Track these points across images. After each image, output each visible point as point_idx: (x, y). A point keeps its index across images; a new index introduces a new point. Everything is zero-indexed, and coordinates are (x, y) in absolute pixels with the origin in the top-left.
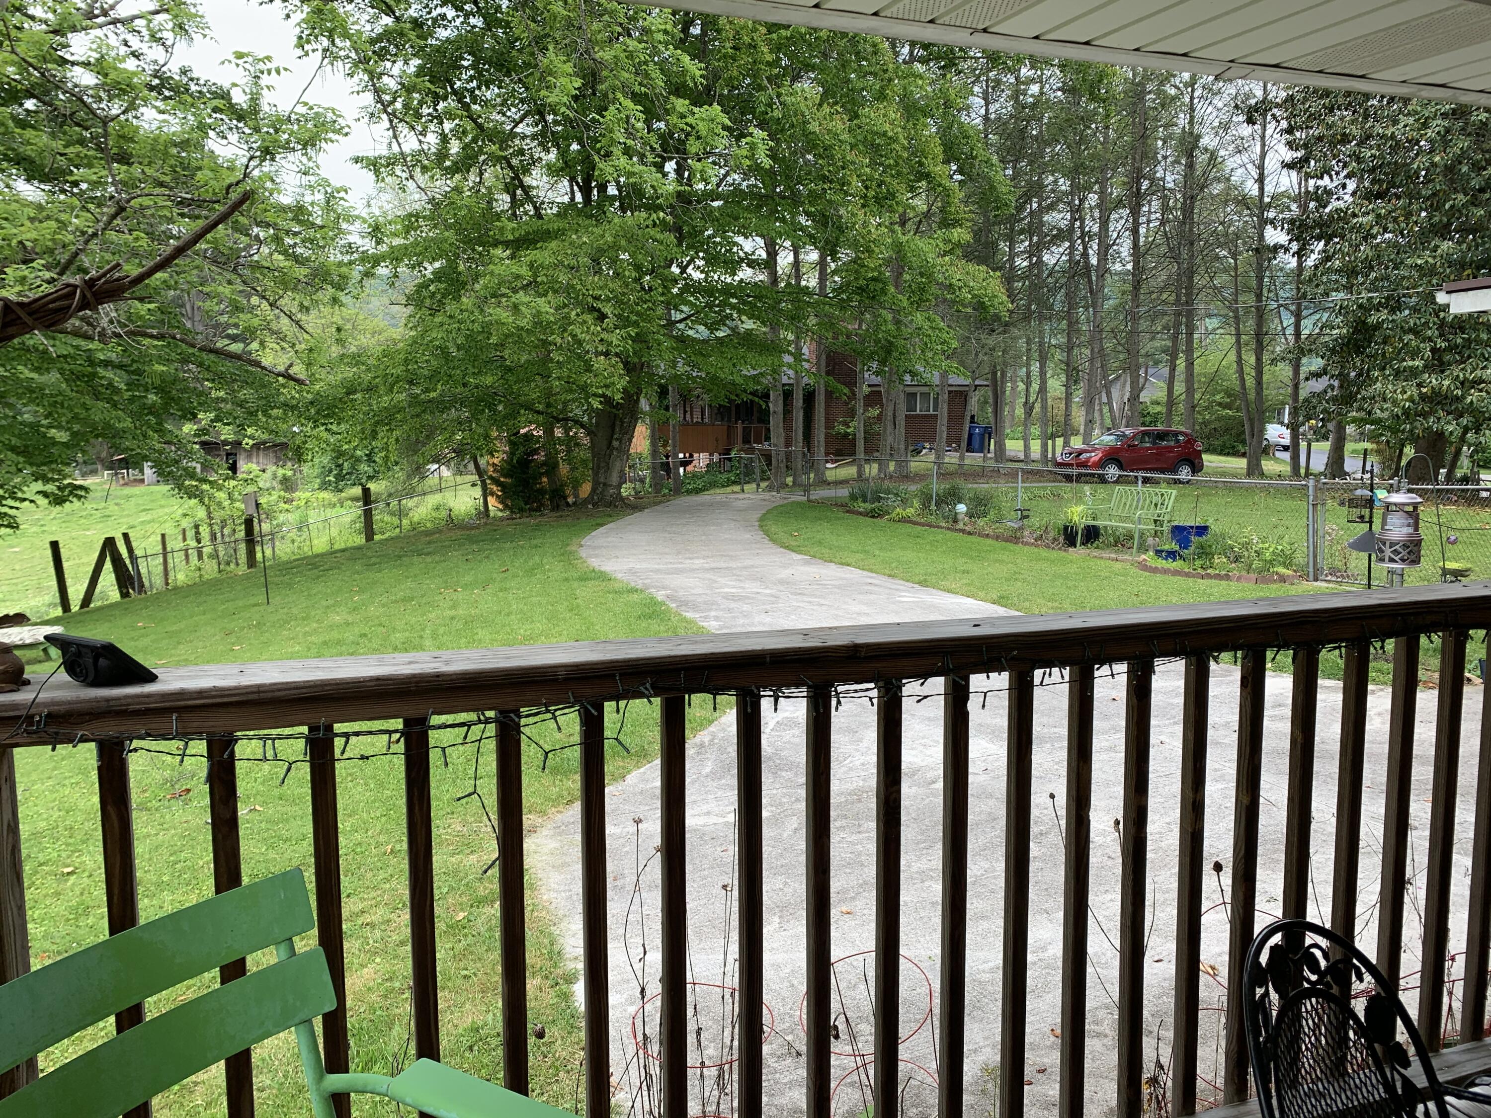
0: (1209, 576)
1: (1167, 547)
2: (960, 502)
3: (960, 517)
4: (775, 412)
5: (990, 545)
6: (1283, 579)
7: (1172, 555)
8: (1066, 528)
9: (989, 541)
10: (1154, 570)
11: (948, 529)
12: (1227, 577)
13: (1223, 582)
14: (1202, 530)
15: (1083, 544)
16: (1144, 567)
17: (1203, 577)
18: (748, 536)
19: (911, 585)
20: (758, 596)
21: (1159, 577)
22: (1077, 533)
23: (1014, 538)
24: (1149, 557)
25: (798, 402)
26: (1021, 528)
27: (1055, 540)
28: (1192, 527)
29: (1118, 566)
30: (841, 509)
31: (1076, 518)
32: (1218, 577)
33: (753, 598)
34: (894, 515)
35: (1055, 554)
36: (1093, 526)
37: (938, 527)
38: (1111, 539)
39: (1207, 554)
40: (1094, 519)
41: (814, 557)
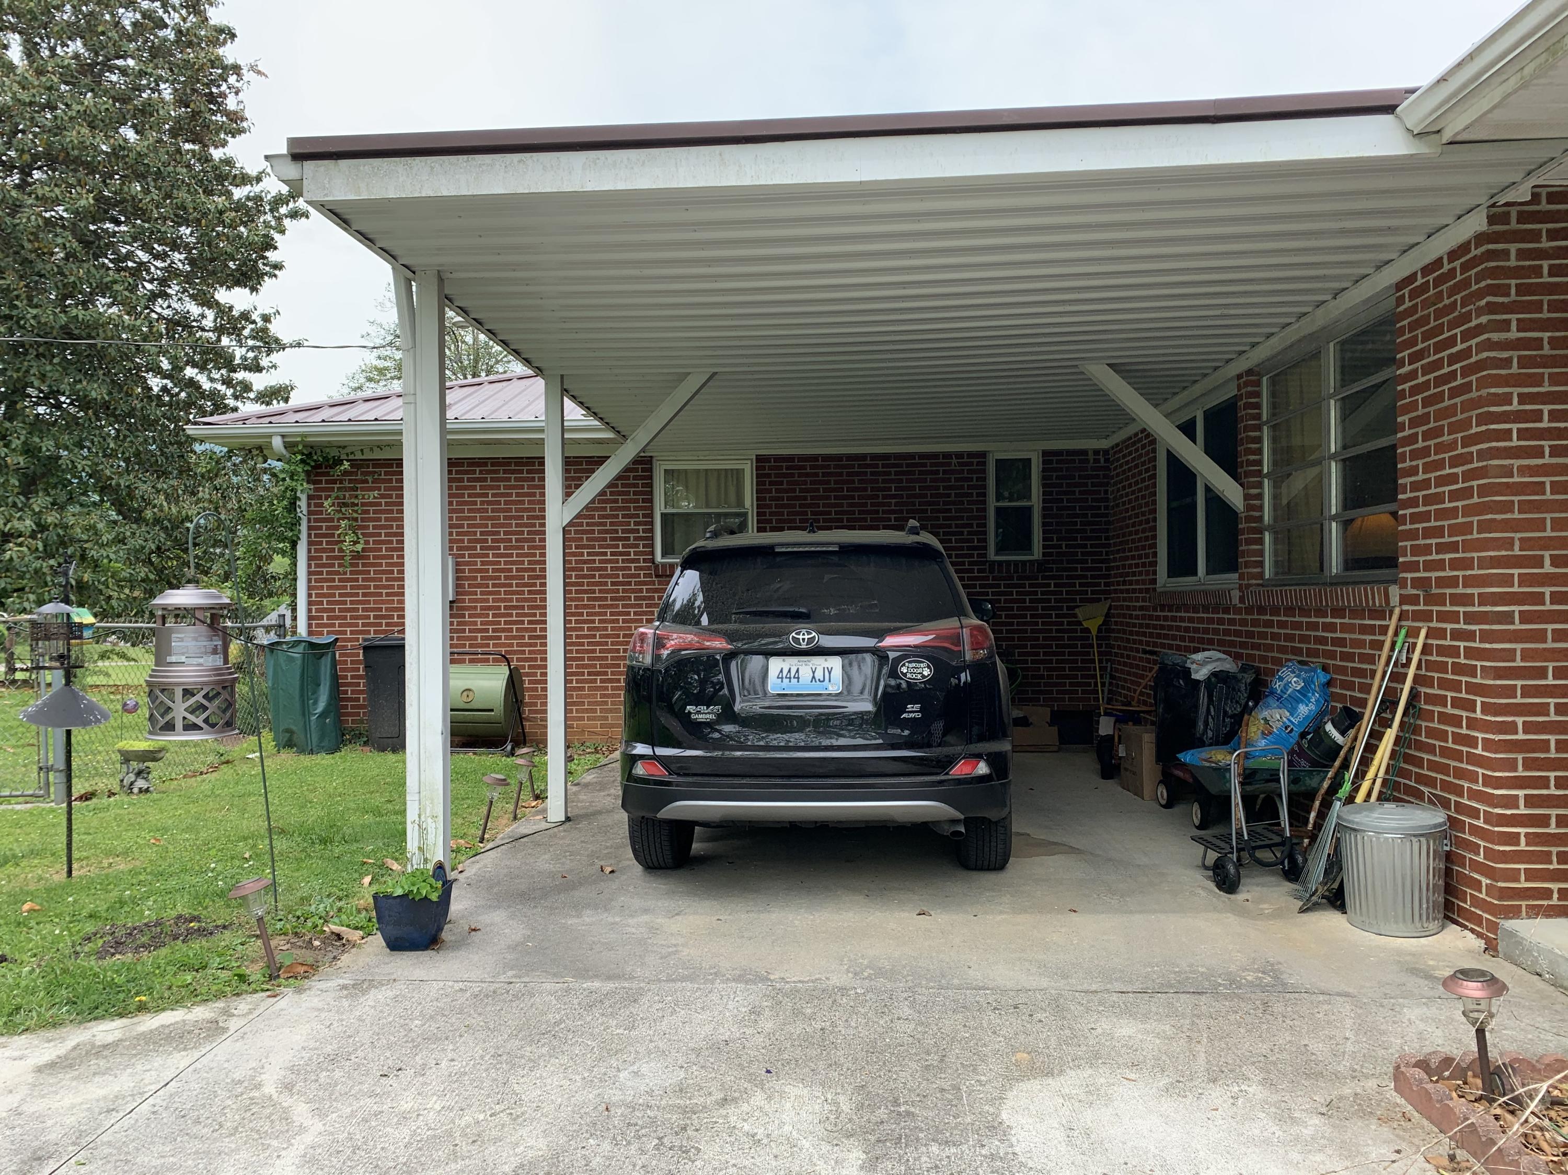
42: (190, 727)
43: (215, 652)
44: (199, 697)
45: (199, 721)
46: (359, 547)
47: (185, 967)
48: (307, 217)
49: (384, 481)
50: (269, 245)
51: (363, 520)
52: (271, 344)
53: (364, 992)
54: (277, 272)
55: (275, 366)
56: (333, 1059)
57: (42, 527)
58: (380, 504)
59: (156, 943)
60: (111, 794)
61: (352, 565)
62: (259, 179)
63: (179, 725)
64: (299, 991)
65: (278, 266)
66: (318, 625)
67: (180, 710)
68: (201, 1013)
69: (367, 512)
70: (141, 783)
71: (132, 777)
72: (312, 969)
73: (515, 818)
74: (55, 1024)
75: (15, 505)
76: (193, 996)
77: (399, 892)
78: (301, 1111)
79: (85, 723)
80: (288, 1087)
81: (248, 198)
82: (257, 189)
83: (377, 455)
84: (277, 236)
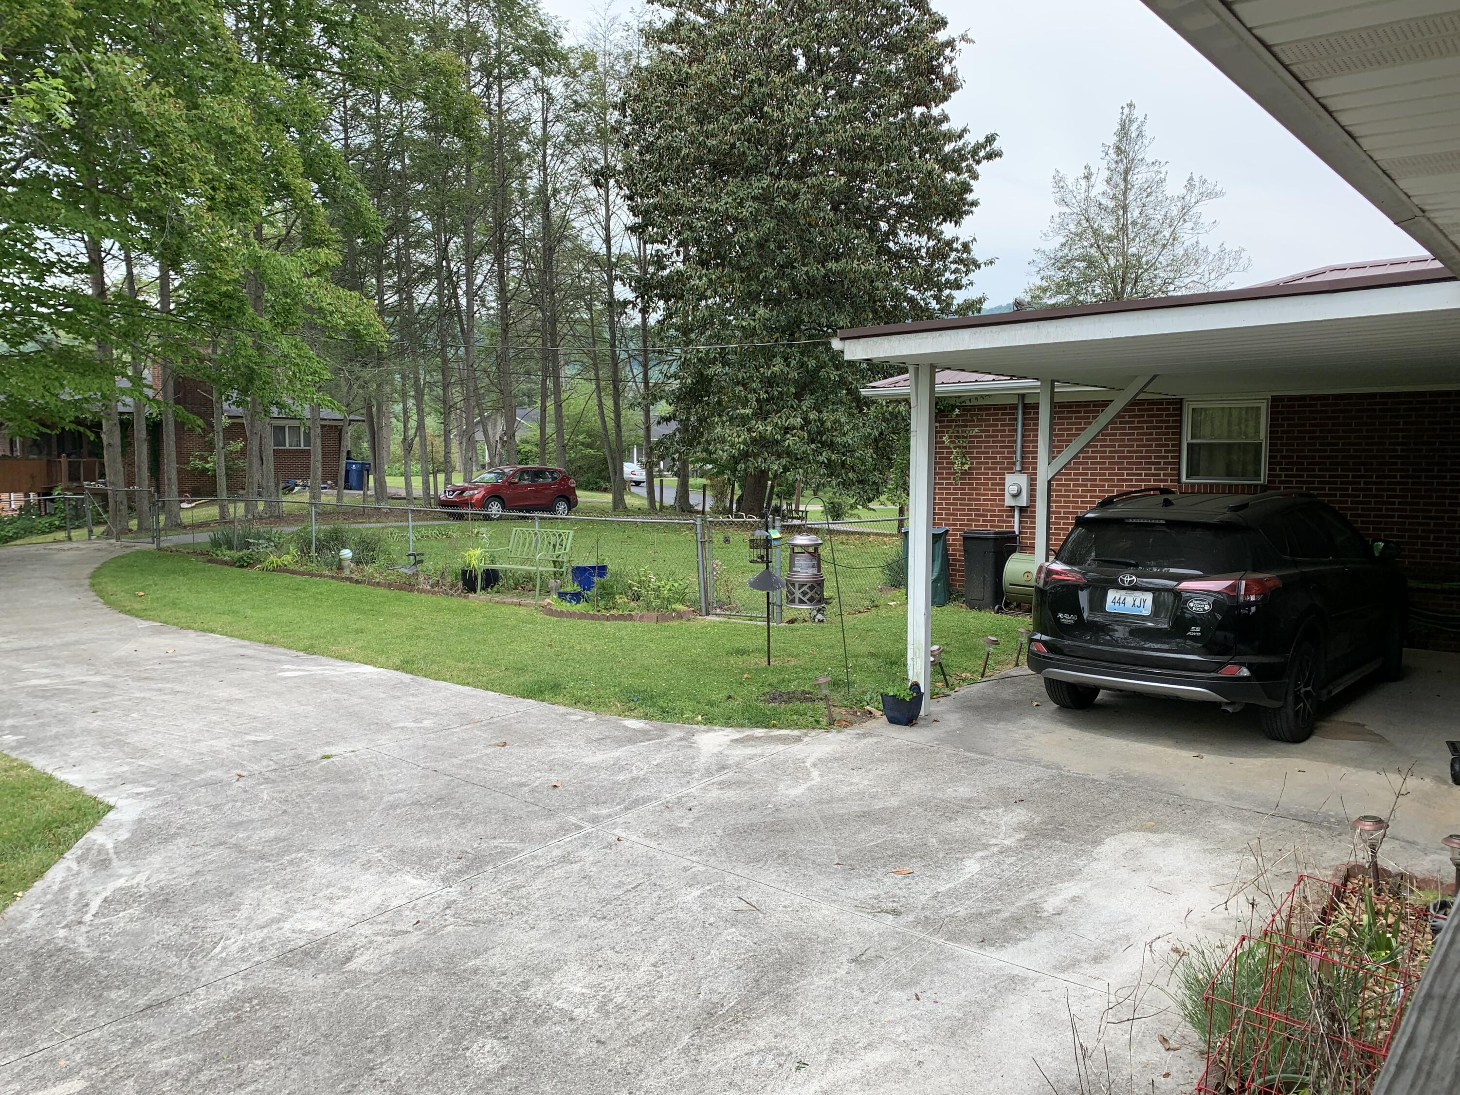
0: (614, 618)
1: (569, 589)
2: (344, 547)
3: (346, 563)
4: (109, 445)
5: (382, 596)
6: (680, 615)
7: (576, 597)
8: (464, 573)
9: (381, 591)
10: (560, 614)
11: (333, 577)
12: (630, 617)
13: (627, 623)
14: (602, 570)
15: (483, 589)
16: (550, 612)
17: (608, 619)
18: (73, 599)
19: (293, 653)
20: (84, 688)
21: (566, 622)
22: (476, 578)
23: (408, 586)
24: (552, 600)
25: (141, 433)
26: (416, 574)
27: (453, 585)
28: (593, 568)
29: (523, 611)
30: (200, 558)
31: (474, 562)
32: (621, 617)
33: (74, 692)
34: (266, 563)
35: (456, 602)
36: (493, 570)
37: (321, 576)
38: (511, 582)
39: (608, 594)
40: (493, 562)
41: (166, 623)
42: (801, 602)
43: (813, 567)
44: (805, 588)
45: (805, 599)
46: (966, 467)
47: (797, 713)
48: (1001, 156)
49: (985, 420)
50: (966, 188)
51: (970, 447)
53: (865, 737)
54: (974, 209)
56: (836, 759)
58: (981, 437)
59: (790, 700)
60: (805, 621)
61: (961, 479)
63: (797, 600)
64: (839, 732)
65: (974, 204)
67: (798, 594)
68: (796, 733)
69: (973, 442)
70: (820, 617)
71: (815, 612)
72: (849, 724)
73: (1017, 665)
74: (742, 726)
76: (796, 725)
77: (891, 694)
78: (815, 773)
79: (774, 589)
80: (815, 765)
81: (954, 151)
82: (960, 143)
83: (981, 402)
84: (972, 182)
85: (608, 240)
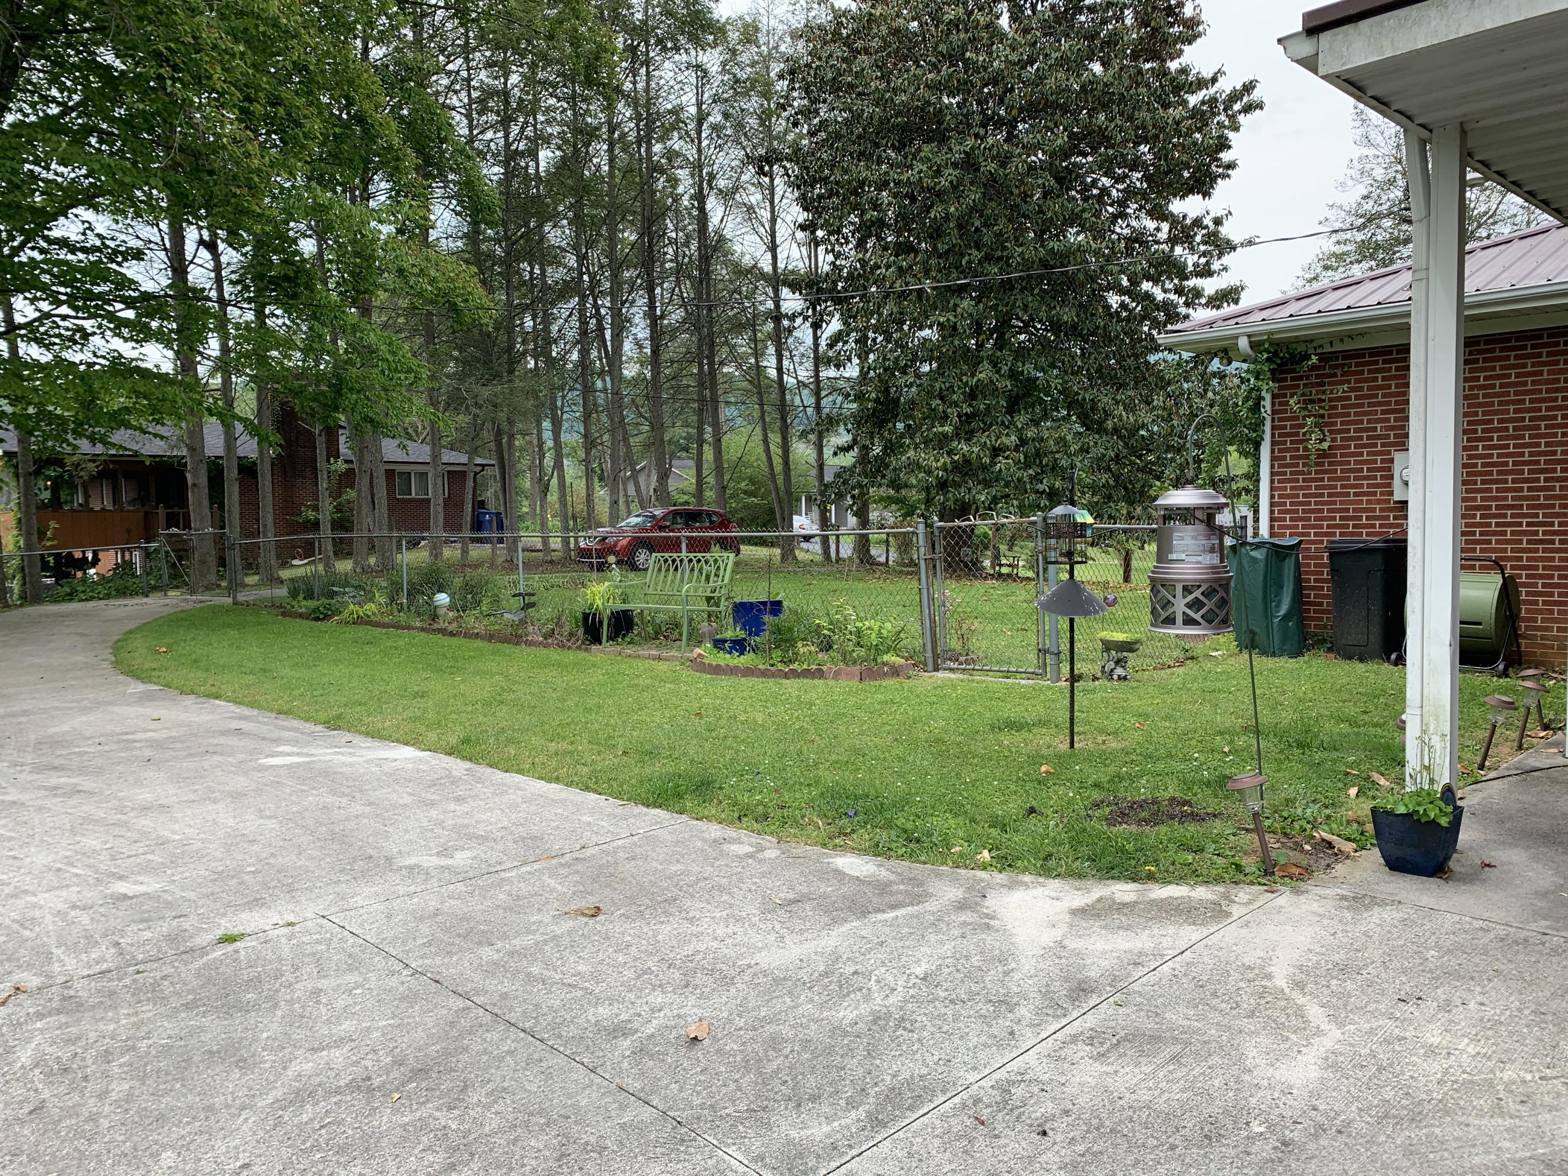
0: (795, 674)
1: (729, 634)
2: (439, 591)
3: (441, 612)
4: (194, 485)
5: (477, 649)
6: (895, 671)
7: (739, 646)
8: (586, 616)
9: (478, 643)
10: (717, 670)
11: (422, 629)
12: (819, 674)
13: (816, 682)
14: (776, 607)
15: (610, 638)
16: (699, 666)
17: (786, 676)
21: (725, 682)
22: (601, 623)
23: (515, 637)
24: (705, 651)
25: (231, 474)
26: (523, 622)
27: (571, 635)
28: (764, 603)
29: (663, 666)
31: (599, 602)
32: (806, 674)
34: (346, 614)
35: (571, 656)
36: (625, 612)
37: (409, 628)
38: (650, 629)
39: (786, 641)
40: (624, 602)
42: (1190, 622)
43: (1212, 550)
44: (1197, 594)
45: (1197, 617)
46: (1325, 445)
47: (1184, 847)
48: (1262, 108)
49: (1355, 373)
50: (1224, 144)
51: (1330, 416)
52: (1224, 247)
54: (1230, 172)
55: (1225, 269)
57: (1023, 441)
58: (1349, 398)
59: (1155, 820)
60: (1095, 679)
61: (1317, 464)
62: (1214, 80)
63: (1179, 619)
64: (1296, 892)
65: (1231, 166)
66: (1280, 527)
67: (1180, 606)
68: (1202, 893)
69: (1336, 407)
70: (1119, 671)
71: (1111, 665)
72: (1306, 873)
73: (1520, 747)
74: (1081, 876)
75: (1003, 423)
76: (1191, 875)
77: (1402, 810)
79: (1086, 613)
81: (1203, 103)
82: (1212, 91)
83: (1349, 346)
84: (1231, 135)
85: (773, 248)
